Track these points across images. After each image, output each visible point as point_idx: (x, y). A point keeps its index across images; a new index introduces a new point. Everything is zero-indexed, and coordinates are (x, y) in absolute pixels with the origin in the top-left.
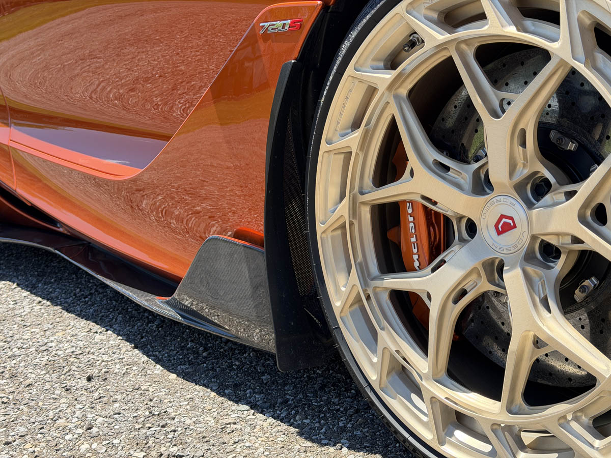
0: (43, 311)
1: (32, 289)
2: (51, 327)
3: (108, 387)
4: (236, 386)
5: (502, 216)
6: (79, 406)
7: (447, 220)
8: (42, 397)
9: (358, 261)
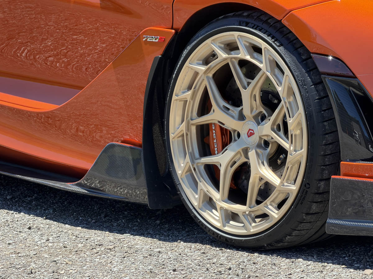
5: (250, 130)
7: (229, 131)
9: (190, 151)
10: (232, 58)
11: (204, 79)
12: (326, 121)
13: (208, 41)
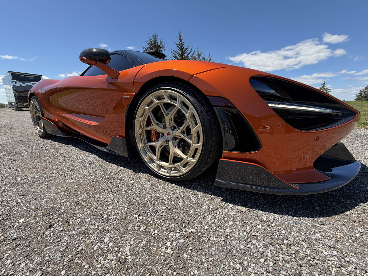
0: (78, 151)
2: (80, 154)
3: (94, 165)
4: (120, 163)
5: (168, 132)
6: (88, 170)
7: (159, 133)
8: (79, 169)
9: (143, 140)
11: (148, 112)
12: (213, 130)
13: (150, 96)
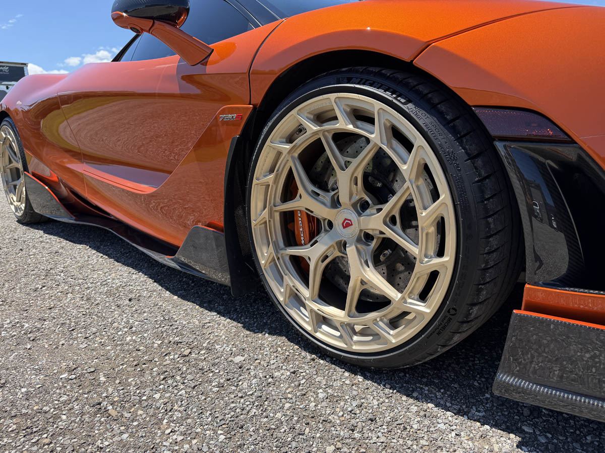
0: (104, 262)
1: (98, 249)
2: (108, 271)
3: (141, 305)
4: (210, 302)
5: (346, 219)
6: (125, 315)
7: (318, 220)
8: (105, 311)
9: (273, 240)
10: (324, 131)
11: (288, 160)
12: (491, 216)
